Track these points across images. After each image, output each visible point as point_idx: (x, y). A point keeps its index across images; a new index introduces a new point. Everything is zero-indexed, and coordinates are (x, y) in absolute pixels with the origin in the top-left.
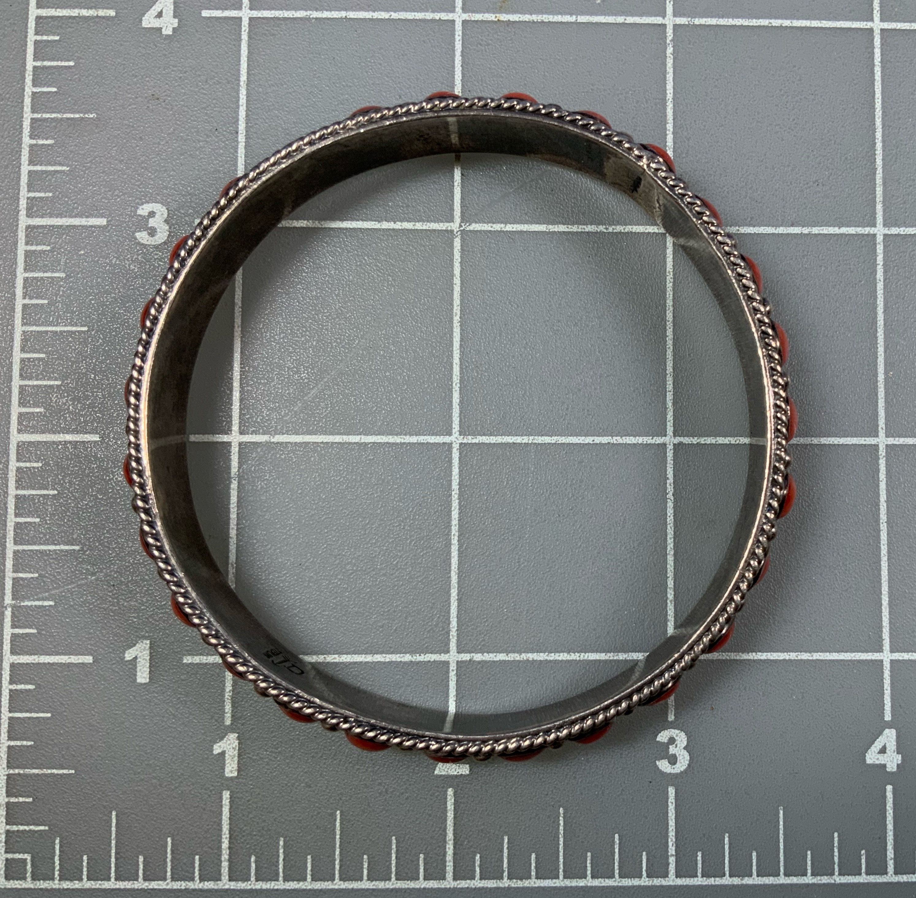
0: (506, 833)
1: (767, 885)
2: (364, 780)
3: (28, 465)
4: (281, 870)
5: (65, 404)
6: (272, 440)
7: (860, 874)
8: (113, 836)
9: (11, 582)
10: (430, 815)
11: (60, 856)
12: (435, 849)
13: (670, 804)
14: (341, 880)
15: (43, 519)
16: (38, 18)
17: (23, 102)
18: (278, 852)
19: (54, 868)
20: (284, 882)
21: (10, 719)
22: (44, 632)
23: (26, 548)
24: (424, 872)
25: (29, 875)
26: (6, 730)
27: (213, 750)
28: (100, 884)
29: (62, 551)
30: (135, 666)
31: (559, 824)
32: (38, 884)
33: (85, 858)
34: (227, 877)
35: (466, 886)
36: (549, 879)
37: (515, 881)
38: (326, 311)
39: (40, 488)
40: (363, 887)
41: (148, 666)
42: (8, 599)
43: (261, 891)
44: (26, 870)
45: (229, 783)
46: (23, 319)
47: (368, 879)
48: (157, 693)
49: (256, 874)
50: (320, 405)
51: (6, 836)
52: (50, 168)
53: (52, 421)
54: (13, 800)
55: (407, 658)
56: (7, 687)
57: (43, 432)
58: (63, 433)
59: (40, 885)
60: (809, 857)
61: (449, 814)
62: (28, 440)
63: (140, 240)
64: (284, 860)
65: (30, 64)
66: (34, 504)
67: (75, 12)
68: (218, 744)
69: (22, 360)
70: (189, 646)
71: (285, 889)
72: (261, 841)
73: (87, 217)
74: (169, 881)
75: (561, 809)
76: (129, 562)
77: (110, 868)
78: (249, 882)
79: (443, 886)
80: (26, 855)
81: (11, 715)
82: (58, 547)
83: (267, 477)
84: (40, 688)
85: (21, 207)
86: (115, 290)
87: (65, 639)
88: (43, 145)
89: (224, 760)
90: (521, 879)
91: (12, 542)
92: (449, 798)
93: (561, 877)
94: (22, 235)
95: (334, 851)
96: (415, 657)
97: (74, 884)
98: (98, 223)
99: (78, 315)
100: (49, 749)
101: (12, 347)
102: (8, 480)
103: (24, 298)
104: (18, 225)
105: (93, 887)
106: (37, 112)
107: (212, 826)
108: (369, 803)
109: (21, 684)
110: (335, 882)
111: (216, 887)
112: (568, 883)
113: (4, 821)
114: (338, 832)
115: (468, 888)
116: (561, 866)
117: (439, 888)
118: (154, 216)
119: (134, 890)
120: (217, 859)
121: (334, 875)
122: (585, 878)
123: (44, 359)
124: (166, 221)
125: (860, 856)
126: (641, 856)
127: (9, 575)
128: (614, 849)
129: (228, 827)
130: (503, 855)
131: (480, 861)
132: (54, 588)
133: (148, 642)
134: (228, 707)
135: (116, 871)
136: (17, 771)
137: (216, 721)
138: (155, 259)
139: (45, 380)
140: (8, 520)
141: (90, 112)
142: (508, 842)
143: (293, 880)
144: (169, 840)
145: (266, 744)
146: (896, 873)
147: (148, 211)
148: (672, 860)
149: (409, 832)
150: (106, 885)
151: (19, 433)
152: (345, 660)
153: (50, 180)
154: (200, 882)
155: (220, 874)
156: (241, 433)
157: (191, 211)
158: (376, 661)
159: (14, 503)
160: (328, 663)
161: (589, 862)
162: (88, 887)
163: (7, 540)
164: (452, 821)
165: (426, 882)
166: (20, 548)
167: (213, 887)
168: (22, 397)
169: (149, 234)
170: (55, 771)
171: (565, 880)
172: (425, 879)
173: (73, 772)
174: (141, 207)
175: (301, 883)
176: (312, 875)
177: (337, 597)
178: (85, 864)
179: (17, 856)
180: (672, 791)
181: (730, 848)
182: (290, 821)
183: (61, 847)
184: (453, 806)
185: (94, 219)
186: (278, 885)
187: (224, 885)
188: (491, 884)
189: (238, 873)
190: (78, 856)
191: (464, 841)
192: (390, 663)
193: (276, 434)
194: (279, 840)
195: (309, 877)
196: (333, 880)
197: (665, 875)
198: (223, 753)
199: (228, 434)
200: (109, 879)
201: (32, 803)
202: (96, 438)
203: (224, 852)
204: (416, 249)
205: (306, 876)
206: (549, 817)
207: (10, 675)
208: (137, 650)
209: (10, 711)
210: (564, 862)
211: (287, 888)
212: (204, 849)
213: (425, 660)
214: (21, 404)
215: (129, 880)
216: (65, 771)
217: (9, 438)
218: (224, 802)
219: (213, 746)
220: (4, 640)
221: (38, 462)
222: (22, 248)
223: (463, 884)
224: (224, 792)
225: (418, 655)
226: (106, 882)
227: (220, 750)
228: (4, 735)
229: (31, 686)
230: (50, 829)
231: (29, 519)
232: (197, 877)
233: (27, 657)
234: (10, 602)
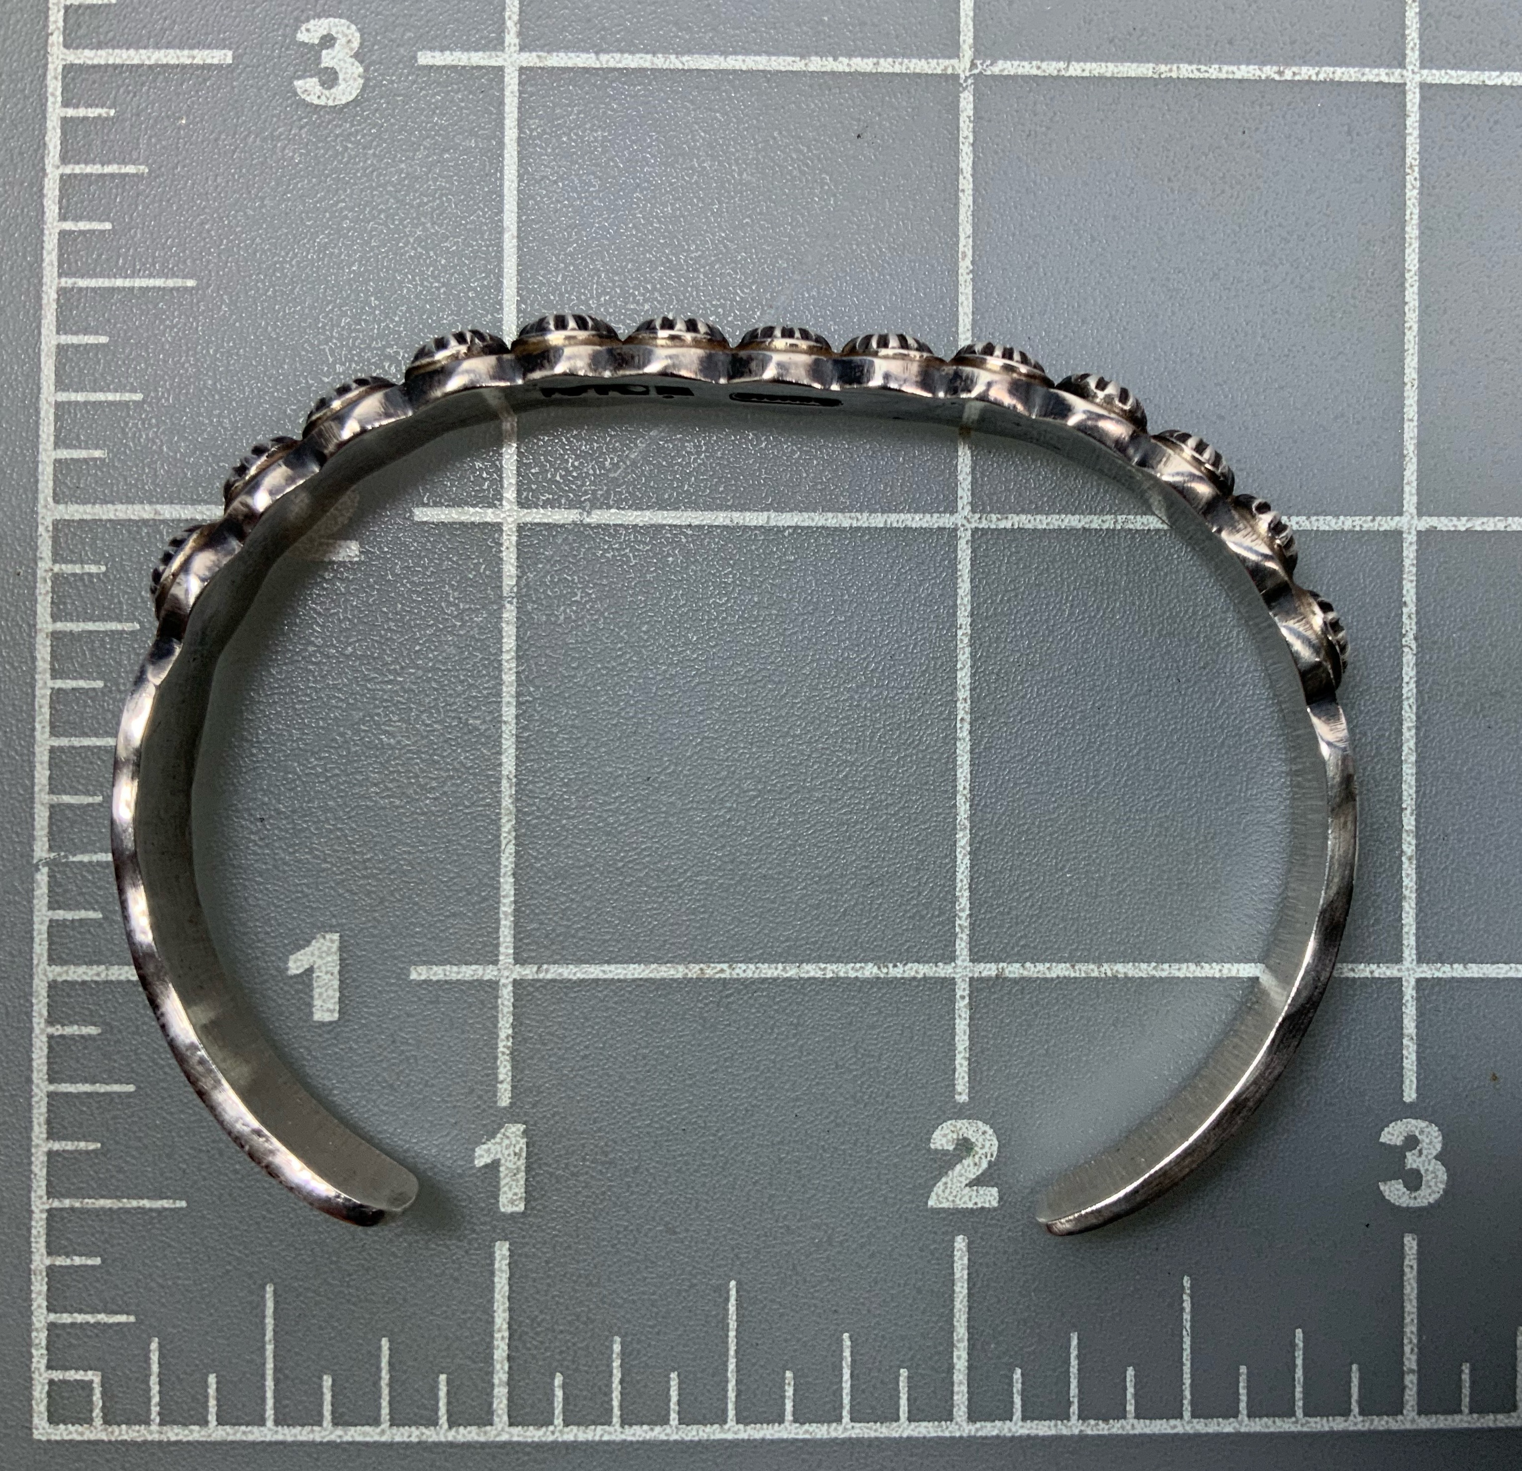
0: (1075, 1327)
2: (785, 1217)
3: (77, 569)
4: (616, 1403)
5: (151, 440)
6: (588, 520)
8: (269, 1336)
9: (47, 814)
10: (920, 1291)
11: (160, 1374)
12: (930, 1358)
13: (1410, 1267)
14: (738, 1422)
18: (609, 1366)
19: (149, 1399)
20: (622, 1426)
21: (50, 1095)
22: (117, 918)
23: (76, 742)
24: (909, 1405)
25: (97, 1413)
26: (42, 1119)
27: (472, 1161)
28: (244, 1433)
30: (309, 987)
31: (1182, 1309)
32: (117, 1433)
33: (212, 1379)
34: (505, 1418)
35: (994, 1433)
36: (1161, 1418)
37: (1092, 1422)
38: (693, 247)
39: (104, 618)
40: (785, 1436)
41: (336, 987)
42: (41, 850)
43: (576, 1444)
44: (91, 1402)
45: (508, 1226)
46: (60, 263)
47: (795, 1421)
48: (357, 1043)
49: (565, 1410)
50: (684, 447)
51: (48, 1335)
53: (125, 479)
54: (61, 1261)
55: (870, 970)
56: (42, 1031)
57: (106, 501)
58: (151, 503)
59: (120, 1434)
61: (957, 1289)
62: (77, 517)
63: (303, 96)
64: (622, 1382)
66: (93, 650)
68: (484, 1147)
69: (61, 348)
70: (422, 944)
71: (625, 1441)
72: (574, 1344)
73: (191, 48)
74: (385, 1425)
75: (1186, 1278)
76: (295, 773)
77: (263, 1399)
78: (551, 1428)
79: (947, 1434)
80: (90, 1373)
81: (52, 1088)
83: (578, 598)
84: (112, 1033)
85: (52, 27)
86: (252, 201)
89: (497, 1180)
90: (1106, 1420)
91: (48, 729)
92: (957, 1254)
93: (1187, 1415)
94: (54, 86)
95: (725, 1366)
96: (885, 970)
97: (191, 1432)
98: (216, 61)
99: (177, 254)
100: (133, 1157)
101: (38, 322)
102: (36, 601)
103: (63, 218)
104: (46, 64)
105: (230, 1438)
107: (473, 1313)
108: (794, 1265)
109: (71, 1023)
110: (726, 1427)
111: (482, 1439)
112: (1201, 1426)
113: (45, 1304)
114: (733, 1325)
115: (998, 1437)
116: (1187, 1393)
117: (939, 1438)
118: (332, 46)
119: (313, 1444)
120: (483, 1381)
121: (725, 1411)
122: (1236, 1416)
123: (104, 346)
124: (356, 56)
126: (1349, 1374)
127: (43, 799)
128: (1294, 1358)
129: (507, 1315)
130: (1068, 1372)
131: (1023, 1383)
133: (336, 937)
134: (504, 1070)
135: (276, 1408)
136: (67, 1203)
137: (480, 1097)
138: (337, 136)
139: (109, 390)
140: (39, 684)
142: (1079, 1343)
143: (642, 1424)
144: (385, 1343)
145: (583, 1146)
147: (319, 35)
148: (1411, 1381)
149: (878, 1323)
150: (255, 1434)
151: (57, 501)
152: (743, 975)
154: (450, 1427)
155: (490, 1412)
156: (522, 504)
157: (409, 34)
158: (806, 976)
159: (49, 649)
160: (709, 979)
161: (1243, 1384)
162: (219, 1439)
163: (38, 726)
164: (965, 1303)
165: (913, 1425)
166: (64, 742)
167: (476, 1438)
168: (62, 426)
169: (323, 84)
170: (146, 1203)
171: (1195, 1421)
172: (911, 1419)
173: (183, 1204)
174: (303, 28)
175: (658, 1429)
176: (679, 1413)
177: (724, 846)
178: (212, 1391)
179: (72, 1375)
180: (1411, 1243)
182: (634, 1302)
183: (162, 1356)
184: (966, 1272)
185: (207, 52)
186: (610, 1433)
187: (499, 1435)
188: (1043, 1428)
189: (528, 1410)
190: (197, 1375)
191: (988, 1344)
192: (836, 981)
193: (593, 507)
194: (612, 1342)
195: (674, 1417)
196: (723, 1423)
197: (1397, 1410)
198: (495, 1165)
199: (495, 506)
200: (262, 1422)
201: (99, 1266)
203: (498, 1366)
204: (879, 115)
205: (668, 1414)
206: (1161, 1292)
207: (49, 1005)
208: (313, 954)
209: (51, 1081)
210: (1192, 1385)
211: (629, 1438)
212: (457, 1361)
213: (906, 975)
214: (61, 440)
215: (303, 1425)
216: (166, 1204)
217: (37, 513)
218: (497, 1266)
219: (473, 1150)
220: (35, 934)
221: (97, 563)
222: (55, 112)
223: (990, 1429)
224: (498, 1243)
225: (891, 965)
226: (255, 1429)
227: (489, 1161)
228: (39, 1131)
229: (92, 1030)
230: (139, 1321)
231: (82, 684)
232: (443, 1420)
233: (83, 969)
234: (45, 855)
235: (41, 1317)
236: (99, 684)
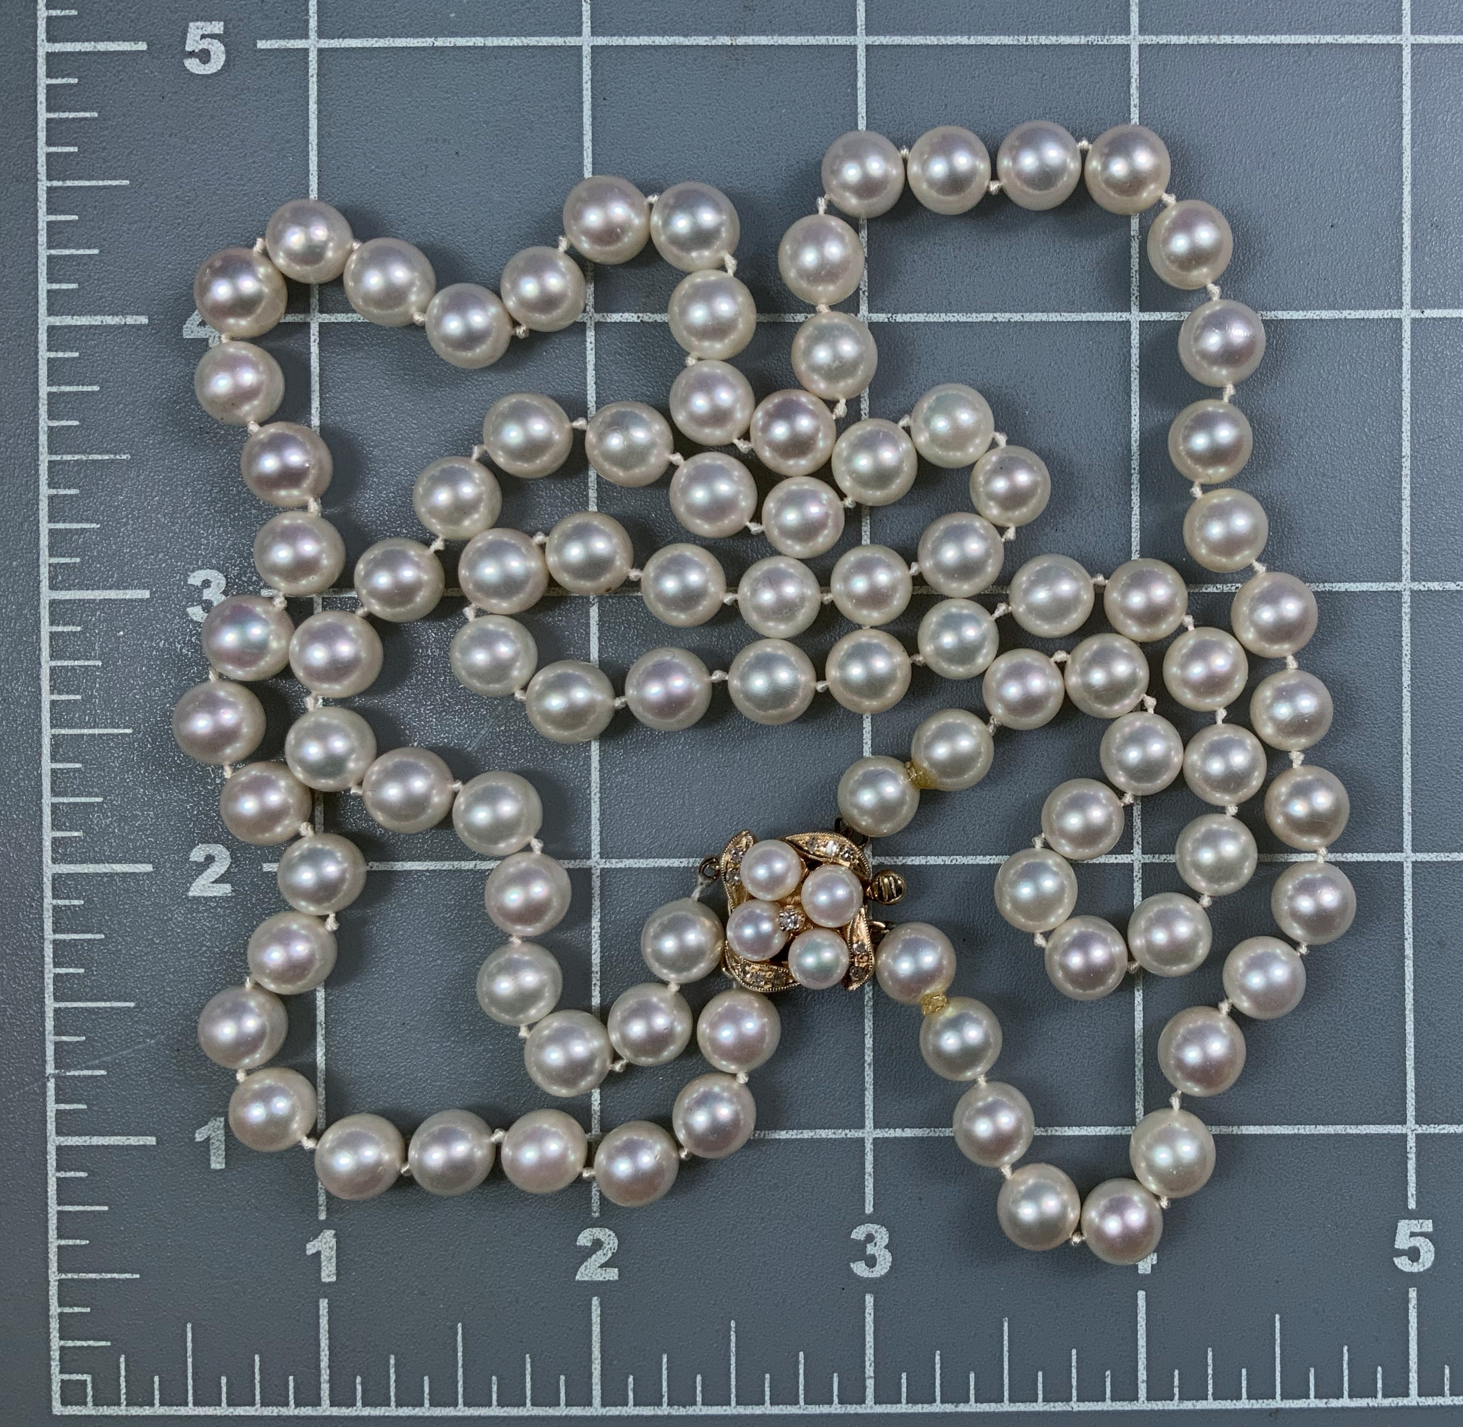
0: (665, 1351)
1: (988, 1413)
2: (490, 1286)
3: (67, 902)
4: (392, 1394)
5: (108, 826)
7: (1104, 1400)
8: (189, 1353)
9: (53, 1048)
10: (571, 1329)
11: (126, 1377)
12: (579, 1371)
13: (867, 1315)
14: (465, 1405)
15: (88, 969)
16: (51, 329)
17: (37, 439)
18: (388, 1373)
19: (120, 1392)
20: (397, 1406)
21: (59, 1212)
22: (95, 1108)
23: (69, 1005)
24: (566, 1397)
25: (89, 1399)
26: (54, 1227)
27: (305, 1250)
28: (176, 1411)
29: (112, 1008)
30: (208, 1150)
31: (730, 1340)
32: (101, 1411)
33: (156, 1379)
34: (328, 1402)
35: (617, 1413)
36: (718, 1407)
37: (676, 1408)
39: (83, 932)
40: (492, 1414)
41: (223, 1149)
42: (50, 1069)
43: (369, 1418)
44: (86, 1394)
45: (327, 1290)
46: (51, 720)
47: (499, 1405)
48: (236, 1182)
49: (363, 1398)
51: (60, 1353)
52: (75, 526)
53: (94, 848)
54: (67, 1310)
56: (53, 1176)
57: (82, 862)
58: (108, 863)
59: (103, 1412)
60: (1040, 1379)
61: (594, 1329)
62: (66, 872)
63: (191, 617)
64: (396, 1381)
65: (44, 389)
66: (77, 951)
67: (97, 320)
68: (312, 1244)
69: (53, 771)
71: (398, 1418)
72: (367, 1360)
73: (125, 588)
74: (258, 1406)
75: (732, 1322)
77: (187, 1391)
78: (355, 1409)
79: (589, 1414)
80: (85, 1375)
81: (60, 1208)
82: (108, 1004)
84: (94, 1177)
85: (42, 577)
86: (164, 681)
87: (122, 1117)
88: (65, 495)
89: (320, 1263)
90: (684, 1406)
91: (52, 998)
92: (594, 1308)
93: (733, 1403)
94: (45, 613)
95: (456, 1371)
97: (145, 1410)
98: (140, 597)
99: (120, 714)
100: (108, 1249)
101: (40, 755)
102: (43, 922)
103: (52, 693)
104: (40, 599)
105: (168, 1413)
106: (56, 453)
107: (308, 1340)
108: (496, 1315)
109: (70, 1170)
110: (458, 1409)
111: (315, 1414)
112: (742, 1410)
113: (58, 1335)
114: (460, 1348)
115: (619, 1416)
116: (733, 1390)
117: (583, 1416)
118: (209, 586)
119: (216, 1417)
120: (315, 1381)
121: (457, 1399)
122: (763, 1404)
123: (79, 770)
124: (223, 592)
125: (1104, 1378)
126: (832, 1378)
127: (50, 1039)
128: (798, 1370)
129: (328, 1342)
130: (661, 1377)
131: (634, 1385)
132: (106, 1054)
133: (223, 1119)
134: (323, 1198)
135: (194, 1396)
136: (70, 1276)
137: (308, 1215)
139: (83, 796)
140: (46, 971)
141: (121, 451)
142: (667, 1361)
143: (408, 1406)
144: (257, 1358)
145: (370, 1243)
146: (1149, 1399)
147: (201, 580)
148: (870, 1383)
149: (546, 1349)
150: (182, 1411)
151: (54, 863)
153: (77, 540)
154: (296, 1409)
155: (319, 1399)
157: (254, 578)
159: (52, 950)
161: (767, 1385)
162: (161, 1414)
163: (46, 996)
164: (599, 1337)
165: (569, 1409)
166: (62, 1005)
167: (311, 1414)
168: (55, 819)
169: (204, 609)
170: (116, 1276)
171: (738, 1408)
172: (567, 1405)
173: (138, 1276)
174: (192, 575)
175: (417, 1409)
176: (430, 1401)
178: (156, 1386)
179: (75, 1377)
180: (869, 1299)
181: (941, 1368)
182: (402, 1336)
183: (127, 1365)
184: (599, 1319)
185: (134, 592)
186: (389, 1412)
187: (325, 1412)
188: (646, 1411)
189: (341, 1397)
190: (148, 1378)
191: (614, 1361)
194: (389, 1358)
195: (427, 1403)
196: (456, 1405)
197: (862, 1401)
198: (318, 1254)
200: (186, 1404)
201: (89, 1313)
202: (149, 868)
203: (323, 1372)
205: (423, 1401)
206: (717, 1331)
207: (57, 1161)
208: (209, 1130)
209: (59, 1204)
210: (736, 1386)
211: (401, 1416)
212: (299, 1369)
214: (55, 826)
215: (210, 1407)
216: (128, 1276)
217: (42, 870)
218: (321, 1314)
219: (304, 1247)
220: (48, 1119)
221: (79, 899)
222: (46, 629)
223: (615, 1411)
224: (321, 1301)
226: (182, 1408)
227: (314, 1251)
228: (52, 1233)
229: (83, 1174)
230: (113, 1345)
231: (71, 970)
232: (292, 1402)
233: (76, 1138)
234: (52, 1071)
235: (56, 1343)
236: (82, 971)
